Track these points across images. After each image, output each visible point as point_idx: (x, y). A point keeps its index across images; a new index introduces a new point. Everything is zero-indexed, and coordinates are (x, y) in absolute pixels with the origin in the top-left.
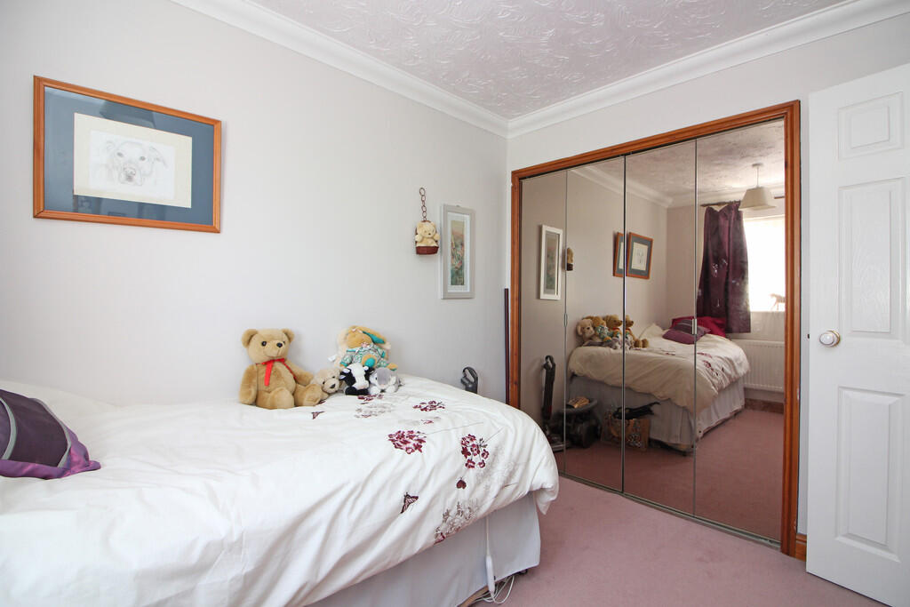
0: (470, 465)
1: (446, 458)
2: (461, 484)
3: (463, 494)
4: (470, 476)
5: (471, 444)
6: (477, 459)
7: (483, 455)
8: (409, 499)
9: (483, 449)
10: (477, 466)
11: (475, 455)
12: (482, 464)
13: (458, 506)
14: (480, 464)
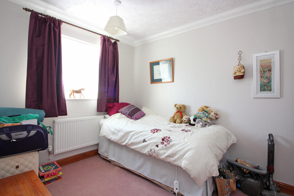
0: (162, 143)
1: (156, 138)
2: (157, 146)
3: (157, 149)
4: (161, 146)
5: (167, 139)
6: (165, 143)
7: (168, 143)
8: (144, 141)
9: (169, 142)
10: (164, 145)
11: (166, 142)
12: (166, 145)
13: (154, 150)
14: (165, 145)
